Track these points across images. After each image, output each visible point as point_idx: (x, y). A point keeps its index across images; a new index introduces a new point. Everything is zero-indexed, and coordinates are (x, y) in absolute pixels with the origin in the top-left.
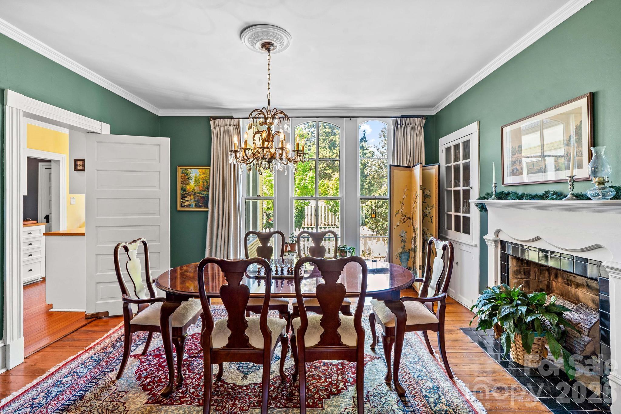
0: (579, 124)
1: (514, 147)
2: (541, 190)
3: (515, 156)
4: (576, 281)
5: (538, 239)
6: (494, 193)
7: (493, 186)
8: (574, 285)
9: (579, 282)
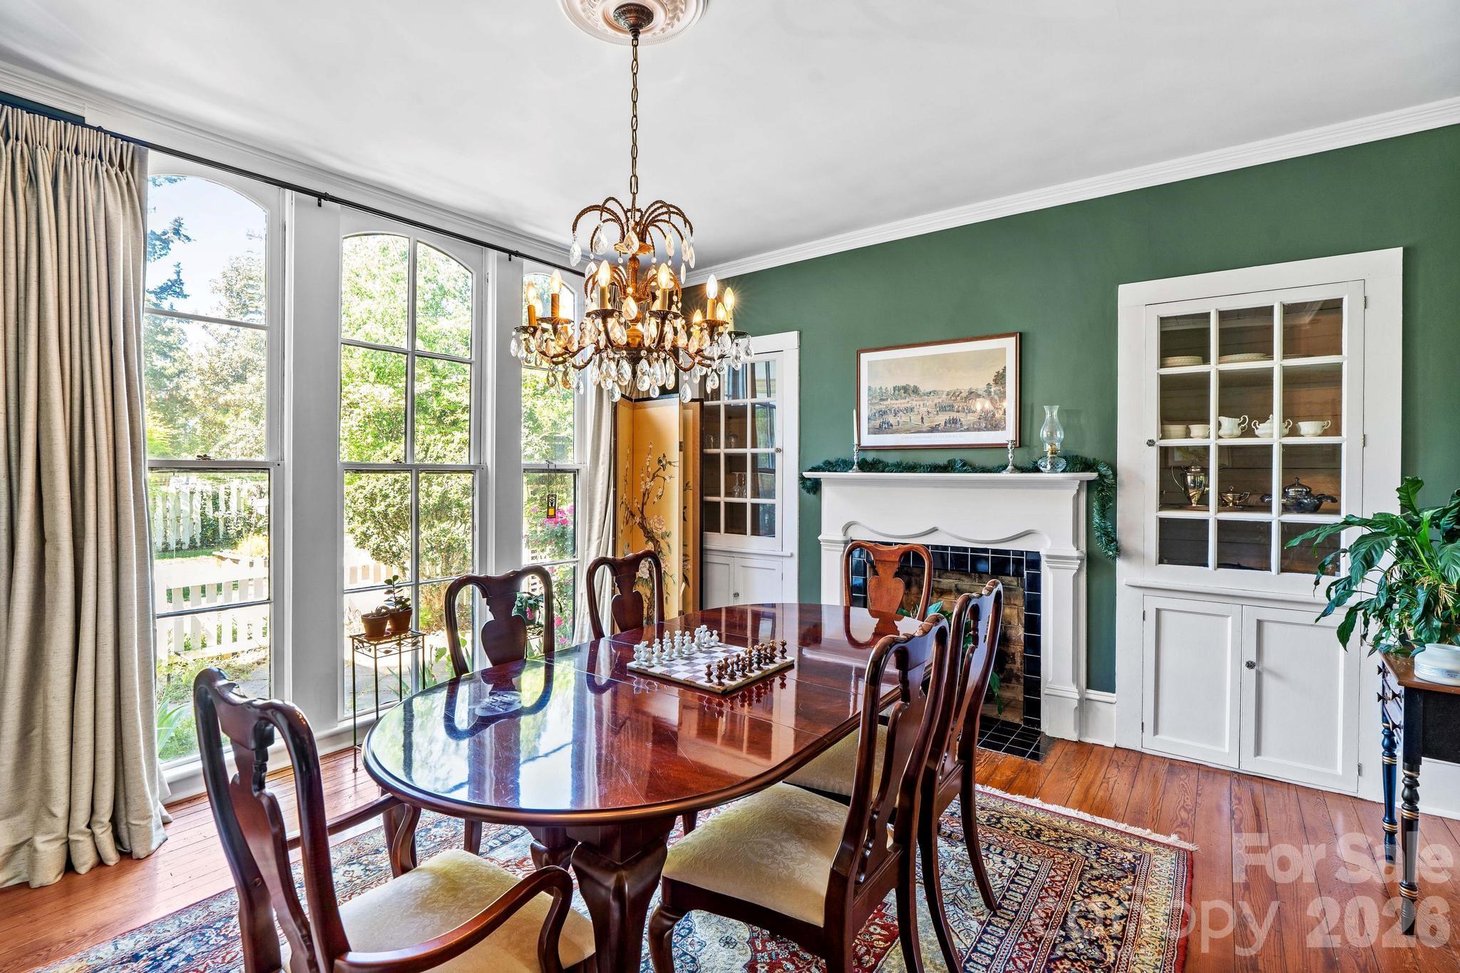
0: (1001, 371)
1: (884, 388)
2: (942, 459)
3: (885, 403)
4: (941, 586)
5: (934, 530)
6: (856, 461)
7: (855, 449)
8: (937, 593)
9: (945, 587)
